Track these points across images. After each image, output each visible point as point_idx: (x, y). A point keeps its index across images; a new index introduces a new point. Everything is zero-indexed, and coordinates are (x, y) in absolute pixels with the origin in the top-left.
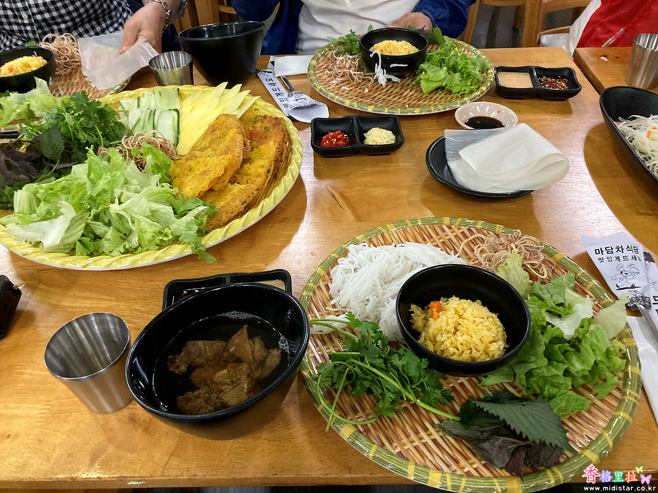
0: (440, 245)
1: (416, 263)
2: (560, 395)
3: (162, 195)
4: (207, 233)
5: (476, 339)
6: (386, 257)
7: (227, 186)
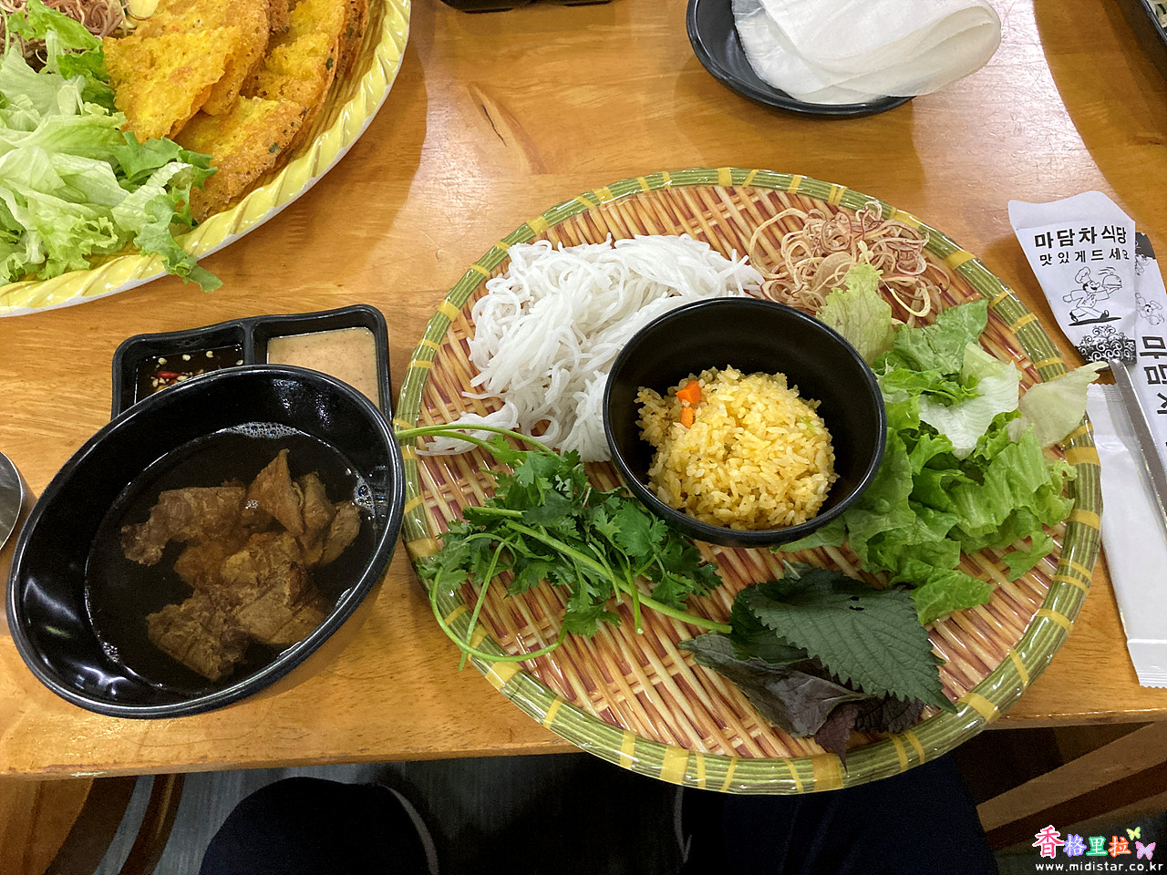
0: (710, 234)
1: (656, 283)
2: (936, 580)
3: (90, 133)
4: (195, 224)
5: (768, 474)
6: (589, 277)
7: (237, 103)
